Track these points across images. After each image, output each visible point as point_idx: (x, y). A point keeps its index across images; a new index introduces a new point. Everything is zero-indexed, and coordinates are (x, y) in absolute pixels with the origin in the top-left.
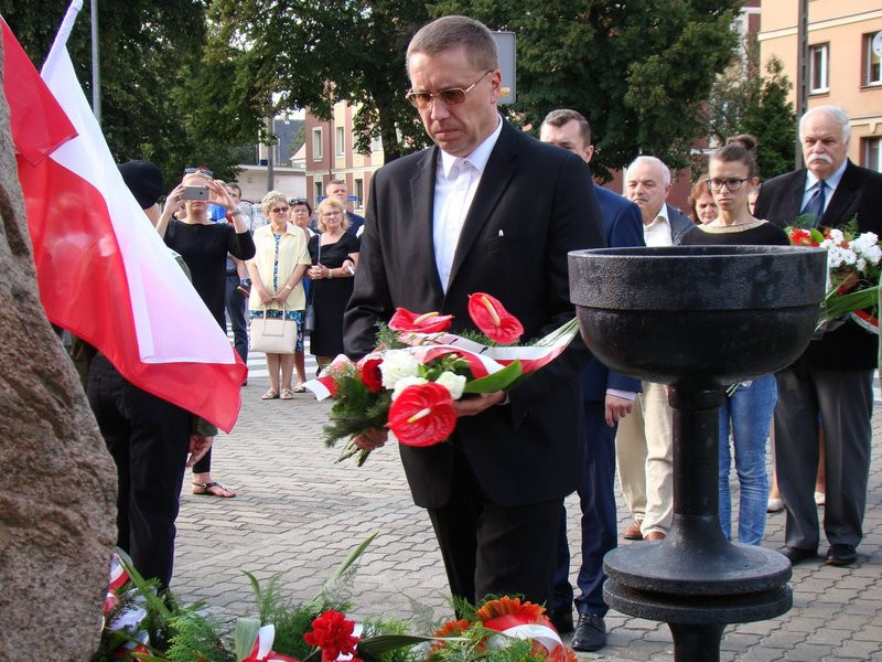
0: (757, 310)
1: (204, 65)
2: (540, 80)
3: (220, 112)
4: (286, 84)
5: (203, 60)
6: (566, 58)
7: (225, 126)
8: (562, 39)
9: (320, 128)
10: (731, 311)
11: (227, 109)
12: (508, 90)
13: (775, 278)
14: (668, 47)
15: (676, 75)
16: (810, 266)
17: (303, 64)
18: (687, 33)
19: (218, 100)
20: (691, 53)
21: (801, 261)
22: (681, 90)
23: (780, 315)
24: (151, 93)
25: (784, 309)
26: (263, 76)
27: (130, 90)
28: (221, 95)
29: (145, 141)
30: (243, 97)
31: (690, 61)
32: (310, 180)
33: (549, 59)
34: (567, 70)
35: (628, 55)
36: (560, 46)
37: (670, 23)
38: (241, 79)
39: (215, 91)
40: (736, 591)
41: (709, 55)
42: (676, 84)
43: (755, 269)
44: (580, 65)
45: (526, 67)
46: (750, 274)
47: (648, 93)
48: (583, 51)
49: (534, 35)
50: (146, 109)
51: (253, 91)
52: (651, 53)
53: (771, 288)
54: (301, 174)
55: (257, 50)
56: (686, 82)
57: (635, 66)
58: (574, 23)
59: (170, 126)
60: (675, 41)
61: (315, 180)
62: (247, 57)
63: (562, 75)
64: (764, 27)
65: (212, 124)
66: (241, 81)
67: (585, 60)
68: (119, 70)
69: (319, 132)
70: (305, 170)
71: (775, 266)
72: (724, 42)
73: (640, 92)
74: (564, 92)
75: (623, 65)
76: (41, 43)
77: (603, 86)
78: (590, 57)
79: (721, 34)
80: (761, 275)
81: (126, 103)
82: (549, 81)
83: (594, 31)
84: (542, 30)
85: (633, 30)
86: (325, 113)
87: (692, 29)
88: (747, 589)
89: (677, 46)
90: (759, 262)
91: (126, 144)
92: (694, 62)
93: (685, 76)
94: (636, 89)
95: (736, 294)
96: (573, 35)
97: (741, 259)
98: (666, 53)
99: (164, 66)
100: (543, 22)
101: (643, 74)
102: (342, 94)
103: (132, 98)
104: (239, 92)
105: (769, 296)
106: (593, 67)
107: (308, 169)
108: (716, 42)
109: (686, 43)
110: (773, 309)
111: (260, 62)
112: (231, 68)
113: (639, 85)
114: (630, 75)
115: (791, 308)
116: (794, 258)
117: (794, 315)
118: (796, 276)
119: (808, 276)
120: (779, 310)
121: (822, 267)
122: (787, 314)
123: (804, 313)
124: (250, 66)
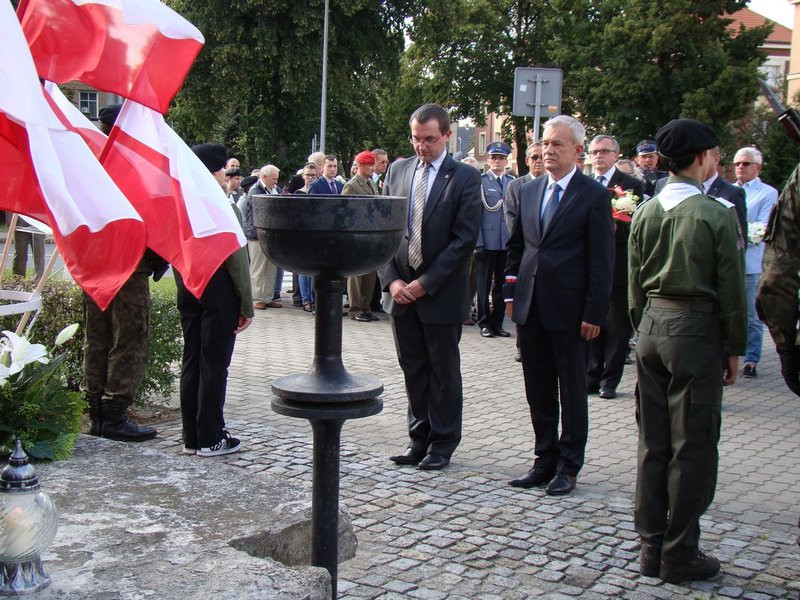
0: (339, 231)
1: (402, 88)
2: (622, 103)
4: (455, 103)
5: (402, 85)
6: (639, 89)
8: (637, 76)
9: (484, 132)
10: (322, 231)
12: (555, 108)
13: (352, 213)
14: (712, 82)
15: (716, 102)
16: (377, 207)
17: (467, 89)
18: (724, 74)
20: (728, 87)
21: (370, 203)
22: (719, 113)
23: (356, 235)
24: (373, 107)
25: (358, 232)
27: (359, 105)
29: (367, 139)
31: (727, 93)
33: (628, 89)
34: (641, 97)
35: (683, 88)
36: (636, 80)
37: (713, 67)
39: (408, 104)
40: (330, 400)
41: (740, 89)
42: (716, 108)
43: (338, 207)
44: (650, 93)
45: (613, 94)
46: (334, 210)
47: (696, 114)
48: (652, 84)
49: (618, 73)
50: (369, 117)
52: (700, 87)
53: (348, 219)
55: (437, 78)
56: (723, 108)
57: (687, 96)
58: (646, 65)
59: (384, 129)
60: (717, 79)
62: (429, 83)
63: (637, 100)
64: (791, 70)
67: (652, 90)
69: (483, 135)
71: (351, 205)
72: (752, 81)
73: (690, 113)
75: (679, 95)
78: (657, 88)
79: (750, 75)
80: (341, 210)
81: (355, 114)
82: (627, 104)
83: (660, 70)
84: (623, 69)
85: (688, 71)
86: (480, 121)
87: (729, 71)
88: (337, 400)
89: (717, 83)
90: (339, 202)
91: (355, 140)
92: (730, 93)
93: (723, 103)
94: (688, 111)
95: (326, 222)
96: (645, 73)
97: (327, 200)
98: (709, 86)
100: (624, 64)
101: (693, 101)
102: (493, 108)
103: (360, 110)
105: (346, 223)
106: (659, 95)
108: (747, 80)
109: (724, 81)
110: (350, 232)
111: (438, 87)
112: (419, 90)
113: (689, 108)
114: (683, 101)
115: (363, 232)
116: (364, 201)
117: (367, 236)
118: (366, 212)
119: (376, 213)
120: (355, 232)
121: (389, 208)
122: (361, 235)
123: (375, 236)
124: (434, 90)
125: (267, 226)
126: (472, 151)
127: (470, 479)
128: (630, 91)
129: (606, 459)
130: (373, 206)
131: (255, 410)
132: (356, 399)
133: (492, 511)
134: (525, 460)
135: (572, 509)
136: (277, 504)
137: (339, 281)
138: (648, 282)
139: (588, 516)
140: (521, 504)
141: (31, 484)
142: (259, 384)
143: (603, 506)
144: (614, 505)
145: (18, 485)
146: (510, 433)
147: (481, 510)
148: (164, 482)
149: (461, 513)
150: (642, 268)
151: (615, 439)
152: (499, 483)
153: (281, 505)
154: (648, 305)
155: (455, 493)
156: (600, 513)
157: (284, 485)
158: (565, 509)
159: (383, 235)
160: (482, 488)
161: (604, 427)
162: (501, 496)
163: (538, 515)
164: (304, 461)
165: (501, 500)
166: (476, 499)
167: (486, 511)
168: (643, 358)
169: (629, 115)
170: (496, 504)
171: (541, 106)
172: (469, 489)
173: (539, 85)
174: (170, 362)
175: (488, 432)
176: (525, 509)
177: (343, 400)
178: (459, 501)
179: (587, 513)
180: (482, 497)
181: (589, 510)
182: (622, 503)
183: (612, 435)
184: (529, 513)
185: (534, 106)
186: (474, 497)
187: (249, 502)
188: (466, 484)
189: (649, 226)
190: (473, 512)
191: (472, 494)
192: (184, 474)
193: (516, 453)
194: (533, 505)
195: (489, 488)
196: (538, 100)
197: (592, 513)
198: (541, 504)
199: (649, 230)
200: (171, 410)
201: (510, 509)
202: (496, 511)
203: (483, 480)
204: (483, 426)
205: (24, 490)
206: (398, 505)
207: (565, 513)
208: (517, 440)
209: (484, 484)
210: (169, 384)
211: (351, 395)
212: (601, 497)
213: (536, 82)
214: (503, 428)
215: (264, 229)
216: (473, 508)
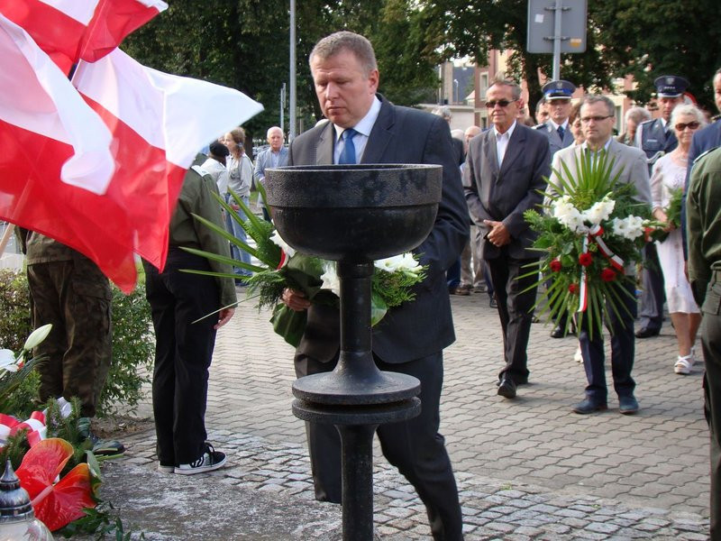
0: (368, 208)
1: (385, 23)
2: (656, 29)
3: (398, 62)
4: (451, 38)
5: (384, 20)
6: (679, 10)
7: (400, 74)
9: (486, 73)
10: (348, 209)
11: (402, 59)
12: (579, 41)
13: (382, 186)
16: (411, 179)
19: (395, 52)
21: (402, 175)
23: (387, 212)
25: (391, 208)
26: (430, 32)
28: (398, 48)
30: (416, 49)
32: (477, 115)
33: (664, 11)
34: (680, 20)
38: (414, 35)
39: (394, 45)
43: (366, 179)
44: (692, 15)
45: (644, 18)
46: (362, 183)
51: (423, 45)
53: (378, 193)
54: (471, 111)
55: (428, 10)
61: (482, 116)
62: (418, 16)
63: (675, 25)
65: (390, 72)
66: (414, 36)
67: (695, 11)
68: (322, 29)
69: (485, 76)
70: (473, 108)
71: (381, 178)
74: (677, 39)
76: (256, 10)
77: (711, 32)
78: (701, 8)
80: (370, 184)
82: (664, 30)
86: (482, 61)
88: (371, 402)
90: (368, 175)
95: (353, 198)
97: (354, 172)
99: (361, 25)
102: (495, 45)
104: (412, 45)
105: (376, 198)
106: (704, 17)
107: (476, 107)
110: (381, 208)
111: (429, 20)
112: (406, 26)
115: (396, 208)
116: (397, 172)
117: (399, 212)
118: (398, 184)
119: (410, 186)
120: (386, 208)
121: (425, 178)
122: (394, 212)
123: (409, 211)
124: (421, 24)
125: (284, 205)
126: (472, 95)
127: (502, 492)
128: (667, 14)
129: (665, 466)
130: (406, 177)
131: (238, 418)
132: (392, 400)
133: (533, 531)
134: (565, 469)
135: (629, 527)
136: (295, 526)
137: (366, 265)
138: (712, 251)
139: (650, 535)
140: (567, 521)
141: (24, 511)
142: (240, 386)
143: (667, 523)
144: (680, 521)
145: (11, 513)
146: (545, 437)
147: (519, 530)
148: (161, 504)
149: (495, 533)
150: (705, 233)
151: (674, 442)
152: (537, 497)
153: (301, 527)
154: (713, 279)
155: (486, 510)
156: (664, 531)
157: (301, 504)
158: (621, 527)
159: (418, 210)
160: (517, 503)
161: (658, 427)
162: (541, 513)
163: (588, 535)
164: (303, 477)
165: (543, 517)
166: (512, 517)
167: (526, 530)
168: (711, 343)
169: (666, 43)
170: (536, 523)
171: (562, 40)
172: (501, 505)
173: (558, 14)
174: (136, 363)
175: (518, 436)
176: (572, 528)
177: (377, 401)
178: (492, 520)
179: (649, 531)
180: (519, 514)
181: (651, 528)
182: (691, 519)
183: (670, 436)
184: (577, 533)
185: (553, 41)
186: (508, 514)
187: (263, 525)
188: (498, 500)
189: (713, 182)
190: (510, 532)
191: (506, 512)
192: (182, 495)
193: (554, 460)
194: (582, 523)
195: (526, 504)
196: (558, 33)
197: (654, 531)
198: (591, 521)
199: (713, 187)
200: (138, 421)
201: (553, 528)
202: (537, 530)
203: (517, 494)
204: (511, 429)
205: (18, 518)
206: (420, 526)
207: (621, 532)
208: (554, 445)
209: (520, 498)
210: (137, 390)
211: (386, 395)
212: (664, 512)
213: (554, 11)
214: (536, 430)
215: (280, 208)
216: (509, 528)
